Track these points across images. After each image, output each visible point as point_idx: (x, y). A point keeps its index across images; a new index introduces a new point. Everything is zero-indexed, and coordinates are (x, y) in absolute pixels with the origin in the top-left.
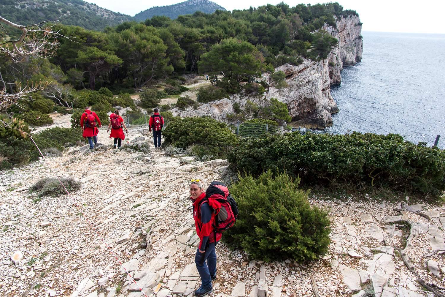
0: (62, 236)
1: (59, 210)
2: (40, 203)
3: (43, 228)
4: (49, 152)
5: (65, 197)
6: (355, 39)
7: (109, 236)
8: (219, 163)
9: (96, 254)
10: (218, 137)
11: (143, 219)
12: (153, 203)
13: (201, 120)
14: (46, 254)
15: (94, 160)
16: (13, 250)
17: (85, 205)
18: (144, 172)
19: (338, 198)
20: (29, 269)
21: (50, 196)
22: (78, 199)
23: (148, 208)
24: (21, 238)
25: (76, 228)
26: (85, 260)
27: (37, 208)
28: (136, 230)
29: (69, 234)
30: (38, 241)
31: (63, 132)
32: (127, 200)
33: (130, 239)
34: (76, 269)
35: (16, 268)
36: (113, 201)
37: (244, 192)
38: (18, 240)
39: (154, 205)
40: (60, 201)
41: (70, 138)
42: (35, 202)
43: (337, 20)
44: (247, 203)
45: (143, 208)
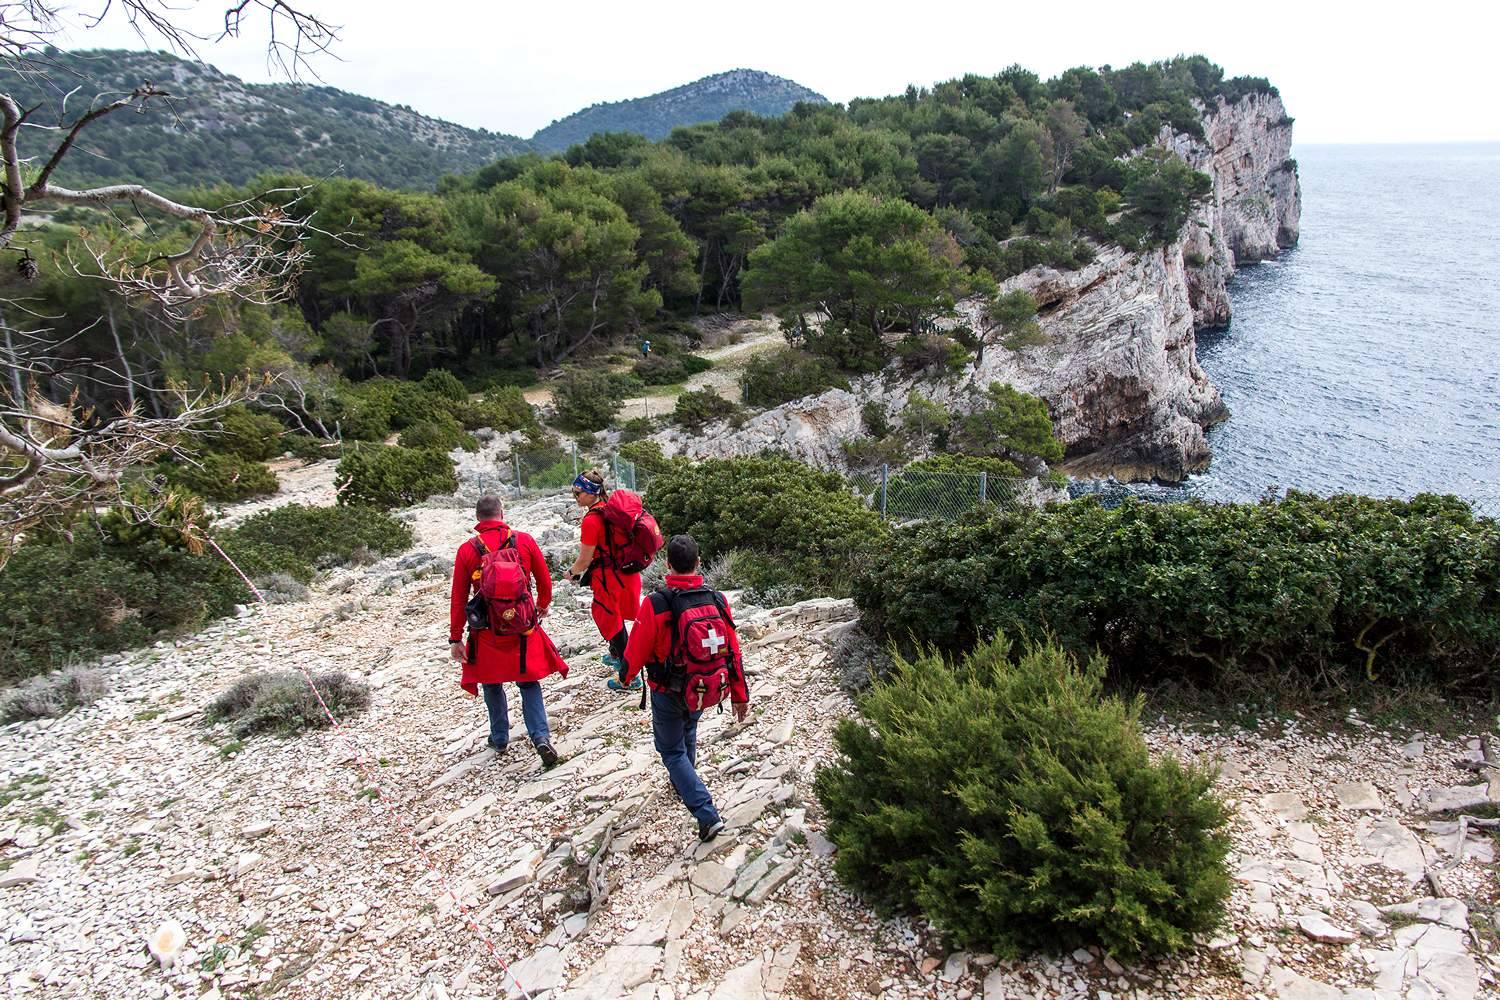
0: (311, 871)
1: (304, 783)
2: (240, 757)
3: (252, 842)
4: (267, 587)
5: (321, 737)
6: (1273, 172)
7: (465, 870)
8: (824, 610)
9: (422, 930)
10: (818, 522)
11: (574, 808)
12: (608, 752)
13: (758, 468)
14: (260, 931)
15: (410, 612)
16: (156, 916)
17: (383, 762)
18: (576, 646)
19: (1249, 725)
20: (207, 984)
21: (272, 733)
22: (360, 741)
23: (591, 771)
24: (182, 876)
25: (355, 841)
26: (386, 951)
27: (231, 776)
28: (554, 847)
29: (334, 864)
30: (235, 887)
31: (311, 520)
33: (535, 877)
34: (359, 984)
35: (166, 980)
36: (476, 747)
37: (916, 713)
38: (172, 884)
39: (612, 760)
40: (302, 749)
41: (334, 539)
42: (226, 755)
43: (1205, 113)
44: (930, 750)
45: (574, 770)
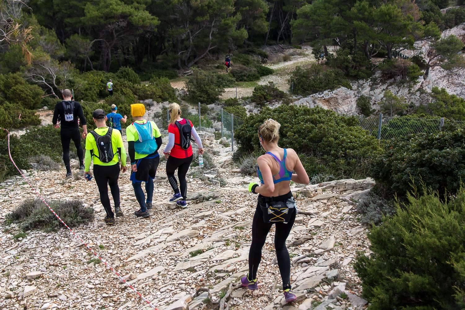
0: (63, 297)
1: (58, 254)
2: (25, 240)
3: (31, 281)
4: (38, 162)
5: (68, 232)
7: (148, 303)
10: (344, 141)
11: (209, 276)
12: (227, 249)
13: (308, 111)
17: (101, 247)
18: (207, 196)
21: (41, 229)
22: (88, 236)
23: (218, 257)
25: (87, 284)
27: (20, 249)
28: (197, 295)
29: (75, 295)
30: (22, 303)
32: (178, 242)
33: (188, 308)
36: (152, 244)
39: (230, 252)
40: (58, 238)
42: (17, 239)
44: (436, 239)
45: (208, 256)
